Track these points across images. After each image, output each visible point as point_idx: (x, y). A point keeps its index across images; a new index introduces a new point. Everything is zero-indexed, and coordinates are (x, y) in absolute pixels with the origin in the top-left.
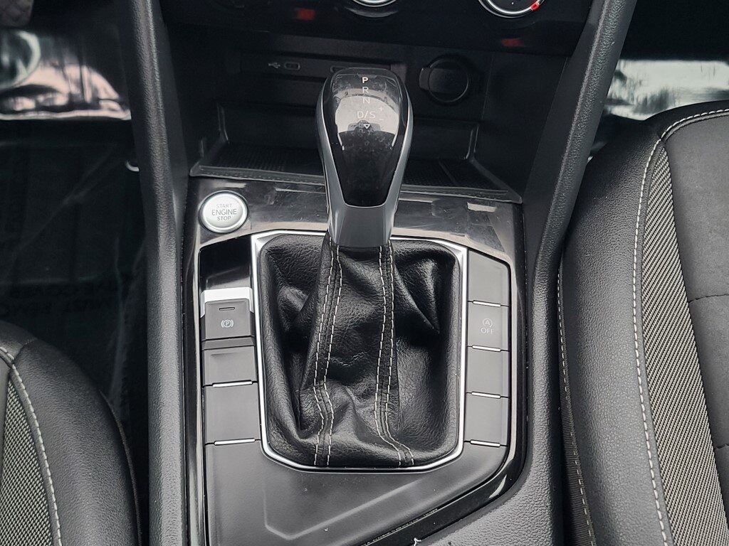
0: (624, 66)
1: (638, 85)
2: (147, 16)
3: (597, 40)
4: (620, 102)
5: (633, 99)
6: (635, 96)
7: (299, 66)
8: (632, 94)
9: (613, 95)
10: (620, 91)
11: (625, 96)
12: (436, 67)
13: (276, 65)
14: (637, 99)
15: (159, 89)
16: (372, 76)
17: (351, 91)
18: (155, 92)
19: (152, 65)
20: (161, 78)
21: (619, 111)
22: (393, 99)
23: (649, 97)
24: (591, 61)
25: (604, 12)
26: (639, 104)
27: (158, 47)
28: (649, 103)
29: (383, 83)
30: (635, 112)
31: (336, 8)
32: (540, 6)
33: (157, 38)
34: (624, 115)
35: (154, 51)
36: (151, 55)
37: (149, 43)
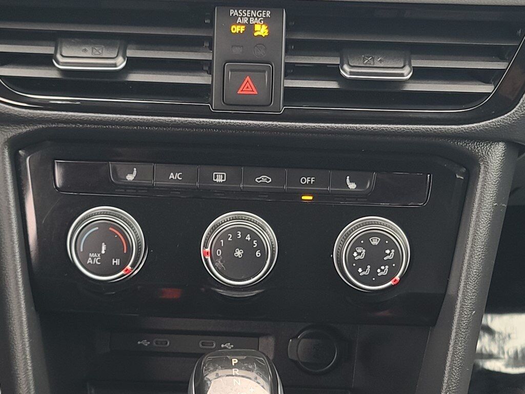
0: (492, 320)
1: (507, 339)
2: (20, 307)
3: (458, 310)
4: (490, 356)
5: (504, 353)
6: (506, 350)
7: (168, 343)
8: (503, 348)
9: (483, 350)
10: (490, 346)
11: (495, 350)
12: (304, 337)
13: (146, 343)
14: (508, 353)
15: (31, 377)
16: (241, 357)
17: (221, 372)
18: (27, 380)
19: (24, 353)
20: (33, 366)
21: (491, 365)
22: (263, 378)
23: (519, 351)
24: (454, 331)
25: (462, 284)
26: (510, 357)
27: (30, 336)
28: (520, 356)
29: (252, 364)
30: (507, 365)
31: (203, 289)
32: (400, 280)
33: (29, 326)
34: (497, 369)
35: (27, 340)
36: (24, 345)
37: (22, 333)
